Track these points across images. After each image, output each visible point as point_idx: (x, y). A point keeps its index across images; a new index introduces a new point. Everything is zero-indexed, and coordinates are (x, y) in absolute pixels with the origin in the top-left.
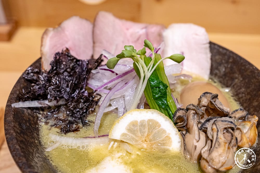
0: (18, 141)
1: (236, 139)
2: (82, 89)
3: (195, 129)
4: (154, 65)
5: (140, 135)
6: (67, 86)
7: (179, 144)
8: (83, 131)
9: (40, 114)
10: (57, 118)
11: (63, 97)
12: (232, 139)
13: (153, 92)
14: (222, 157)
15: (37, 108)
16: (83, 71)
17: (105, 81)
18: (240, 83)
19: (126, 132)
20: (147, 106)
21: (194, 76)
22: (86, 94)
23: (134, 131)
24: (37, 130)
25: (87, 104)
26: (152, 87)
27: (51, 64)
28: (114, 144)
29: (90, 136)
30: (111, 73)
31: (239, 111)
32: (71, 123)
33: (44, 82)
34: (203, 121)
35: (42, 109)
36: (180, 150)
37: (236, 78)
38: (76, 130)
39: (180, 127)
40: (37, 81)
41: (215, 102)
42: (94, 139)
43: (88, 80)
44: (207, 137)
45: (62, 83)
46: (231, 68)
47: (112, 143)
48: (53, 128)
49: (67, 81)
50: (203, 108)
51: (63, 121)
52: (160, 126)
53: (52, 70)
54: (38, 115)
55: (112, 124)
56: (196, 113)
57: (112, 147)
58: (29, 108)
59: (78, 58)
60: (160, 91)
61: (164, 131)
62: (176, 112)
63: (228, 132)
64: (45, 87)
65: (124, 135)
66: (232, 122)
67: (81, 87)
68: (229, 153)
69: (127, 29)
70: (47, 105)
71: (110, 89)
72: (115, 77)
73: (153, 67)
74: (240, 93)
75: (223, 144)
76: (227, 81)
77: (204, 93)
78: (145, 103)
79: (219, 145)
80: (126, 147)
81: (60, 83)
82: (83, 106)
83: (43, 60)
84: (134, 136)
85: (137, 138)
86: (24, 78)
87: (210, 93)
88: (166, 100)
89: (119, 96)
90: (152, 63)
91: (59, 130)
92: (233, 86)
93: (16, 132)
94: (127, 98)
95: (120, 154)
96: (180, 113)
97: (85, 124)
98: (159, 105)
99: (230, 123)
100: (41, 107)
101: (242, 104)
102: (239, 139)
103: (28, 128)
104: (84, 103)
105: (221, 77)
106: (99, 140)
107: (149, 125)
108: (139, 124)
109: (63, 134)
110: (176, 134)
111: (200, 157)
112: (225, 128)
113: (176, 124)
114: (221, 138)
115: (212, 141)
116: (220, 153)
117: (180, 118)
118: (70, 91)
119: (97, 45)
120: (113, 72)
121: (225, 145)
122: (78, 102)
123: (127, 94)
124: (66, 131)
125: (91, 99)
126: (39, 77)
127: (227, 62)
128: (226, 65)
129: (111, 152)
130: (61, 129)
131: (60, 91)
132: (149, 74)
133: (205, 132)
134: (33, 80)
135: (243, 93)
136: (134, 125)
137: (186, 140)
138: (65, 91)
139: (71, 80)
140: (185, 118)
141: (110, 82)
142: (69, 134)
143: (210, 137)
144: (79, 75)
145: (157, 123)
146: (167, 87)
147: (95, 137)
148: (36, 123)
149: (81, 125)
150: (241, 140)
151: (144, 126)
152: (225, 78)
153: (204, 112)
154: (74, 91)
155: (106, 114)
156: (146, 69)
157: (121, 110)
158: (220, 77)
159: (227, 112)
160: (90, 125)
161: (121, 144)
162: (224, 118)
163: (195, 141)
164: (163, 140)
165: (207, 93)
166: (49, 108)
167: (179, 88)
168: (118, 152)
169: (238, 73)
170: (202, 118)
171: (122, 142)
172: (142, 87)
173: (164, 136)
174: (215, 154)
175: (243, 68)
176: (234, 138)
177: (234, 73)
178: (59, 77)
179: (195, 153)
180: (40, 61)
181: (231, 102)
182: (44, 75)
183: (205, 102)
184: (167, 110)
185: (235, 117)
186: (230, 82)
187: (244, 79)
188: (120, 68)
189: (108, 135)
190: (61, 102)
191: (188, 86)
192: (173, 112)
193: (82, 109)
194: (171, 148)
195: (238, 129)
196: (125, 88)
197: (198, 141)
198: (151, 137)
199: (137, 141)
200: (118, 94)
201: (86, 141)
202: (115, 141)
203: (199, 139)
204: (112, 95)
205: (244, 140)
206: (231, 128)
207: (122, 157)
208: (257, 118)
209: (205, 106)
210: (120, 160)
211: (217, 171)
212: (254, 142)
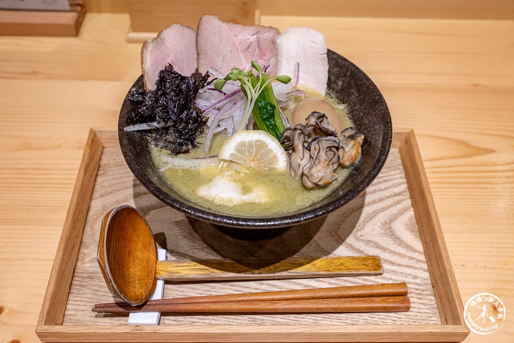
0: (137, 163)
1: (339, 157)
2: (190, 110)
3: (300, 147)
4: (261, 86)
5: (248, 155)
6: (175, 107)
7: (286, 163)
8: (193, 152)
9: (149, 136)
10: (166, 140)
11: (170, 118)
12: (334, 157)
13: (261, 114)
14: (320, 172)
15: (145, 131)
16: (190, 90)
17: (214, 101)
18: (356, 99)
19: (235, 152)
20: (256, 127)
21: (310, 91)
22: (194, 115)
23: (243, 151)
24: (149, 152)
25: (195, 125)
26: (260, 108)
27: (156, 84)
28: (223, 165)
29: (201, 157)
30: (219, 92)
31: (349, 130)
32: (181, 145)
33: (150, 103)
34: (310, 140)
35: (150, 131)
36: (287, 169)
37: (353, 94)
38: (187, 152)
39: (287, 147)
40: (142, 102)
41: (321, 122)
42: (205, 159)
43: (195, 99)
44: (311, 156)
45: (169, 103)
46: (349, 82)
47: (222, 163)
48: (163, 149)
49: (174, 102)
50: (311, 128)
51: (173, 143)
52: (267, 146)
53: (158, 89)
54: (148, 138)
55: (221, 145)
56: (302, 133)
57: (222, 167)
58: (139, 131)
59: (183, 75)
60: (267, 112)
61: (271, 151)
62: (284, 132)
63: (331, 150)
64: (153, 108)
65: (232, 155)
66: (335, 141)
67: (188, 107)
68: (328, 169)
69: (236, 36)
70: (155, 127)
71: (219, 109)
72: (224, 97)
73: (260, 89)
74: (354, 110)
75: (323, 161)
76: (344, 96)
77: (313, 113)
78: (254, 123)
79: (319, 162)
80: (235, 166)
81: (167, 103)
82: (192, 127)
83: (146, 78)
84: (243, 156)
85: (245, 158)
86: (129, 99)
87: (317, 112)
88: (274, 121)
89: (228, 116)
90: (259, 84)
91: (170, 152)
92: (350, 102)
93: (134, 155)
94: (236, 119)
95: (229, 173)
96: (287, 134)
97: (194, 146)
98: (267, 126)
99: (333, 142)
100: (149, 130)
101: (355, 122)
102: (341, 157)
103: (142, 151)
104: (193, 124)
105: (339, 92)
106: (209, 160)
107: (256, 145)
108: (247, 144)
109: (174, 156)
110: (283, 154)
111: (303, 174)
112: (329, 147)
113: (283, 143)
114: (321, 156)
115: (313, 158)
116: (318, 169)
117: (287, 138)
118: (178, 111)
119: (201, 57)
120: (221, 92)
121: (324, 163)
122: (187, 123)
123: (235, 114)
124: (176, 152)
125: (199, 119)
126: (144, 98)
127: (345, 76)
128: (344, 79)
129: (221, 171)
130: (172, 151)
131: (168, 112)
132: (256, 96)
133: (309, 150)
134: (139, 101)
135: (357, 111)
136: (242, 146)
137: (292, 158)
138: (173, 112)
139: (178, 100)
140: (291, 138)
141: (218, 103)
142: (180, 155)
143: (312, 156)
144: (186, 95)
145: (264, 143)
146: (275, 107)
147: (205, 158)
148: (147, 146)
149: (190, 147)
150: (343, 158)
151: (252, 146)
152: (342, 93)
153: (312, 132)
154: (182, 112)
155: (215, 135)
156: (253, 91)
157: (230, 130)
158: (337, 92)
159: (332, 132)
160: (198, 147)
161: (230, 163)
162: (329, 138)
163: (299, 159)
164: (270, 160)
165: (315, 112)
166: (158, 129)
167: (292, 106)
168: (228, 171)
169: (355, 88)
170: (308, 138)
171: (231, 162)
172: (250, 109)
173: (271, 155)
174: (314, 170)
175: (360, 83)
176: (336, 156)
177: (351, 88)
178: (166, 98)
179: (299, 171)
180: (143, 80)
181: (345, 120)
182: (149, 95)
183: (313, 121)
184: (275, 130)
185: (344, 136)
186: (346, 98)
187: (360, 95)
188: (229, 88)
189: (218, 156)
190: (169, 124)
191: (302, 103)
192: (281, 133)
193: (191, 130)
194: (277, 167)
195: (342, 147)
196: (233, 109)
197: (302, 160)
198: (258, 157)
199: (245, 161)
200: (227, 115)
201: (197, 162)
202: (225, 161)
203: (303, 157)
204: (221, 115)
205: (346, 157)
206: (335, 147)
207: (231, 176)
208: (363, 137)
209: (312, 126)
210: (229, 178)
211: (316, 184)
212: (355, 160)
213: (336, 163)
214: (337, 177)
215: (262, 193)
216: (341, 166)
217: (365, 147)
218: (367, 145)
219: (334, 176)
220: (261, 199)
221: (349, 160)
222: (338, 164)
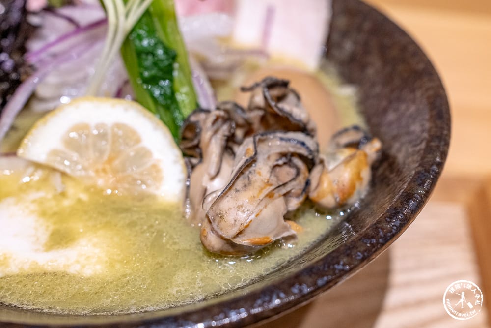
1: (308, 183)
4: (144, 1)
5: (92, 156)
12: (293, 179)
14: (243, 212)
18: (376, 74)
19: (60, 147)
23: (81, 146)
26: (139, 54)
30: (67, 24)
31: (351, 132)
36: (178, 199)
37: (371, 65)
39: (189, 149)
41: (279, 99)
50: (256, 113)
52: (138, 140)
60: (155, 65)
62: (190, 116)
63: (289, 163)
65: (55, 153)
66: (303, 144)
68: (266, 206)
72: (73, 29)
73: (140, 6)
75: (258, 184)
79: (245, 186)
85: (85, 163)
96: (196, 118)
98: (153, 97)
99: (299, 145)
102: (314, 184)
107: (114, 135)
108: (92, 131)
112: (283, 155)
114: (259, 173)
116: (240, 203)
117: (191, 128)
121: (262, 189)
132: (127, 24)
137: (193, 177)
140: (199, 128)
145: (135, 133)
150: (318, 185)
151: (105, 137)
153: (255, 121)
156: (122, 9)
159: (300, 121)
162: (291, 135)
163: (206, 178)
164: (143, 174)
171: (51, 169)
173: (147, 163)
176: (302, 179)
184: (169, 108)
185: (338, 144)
192: (186, 117)
195: (323, 163)
197: (213, 179)
198: (117, 163)
202: (38, 166)
203: (216, 173)
205: (325, 185)
206: (301, 157)
207: (40, 202)
208: (377, 144)
209: (259, 108)
210: (33, 207)
211: (229, 242)
212: (350, 194)
213: (298, 196)
214: (293, 232)
215: (97, 251)
216: (310, 205)
217: (381, 171)
218: (385, 165)
219: (286, 229)
220: (83, 266)
221: (332, 192)
222: (302, 199)
